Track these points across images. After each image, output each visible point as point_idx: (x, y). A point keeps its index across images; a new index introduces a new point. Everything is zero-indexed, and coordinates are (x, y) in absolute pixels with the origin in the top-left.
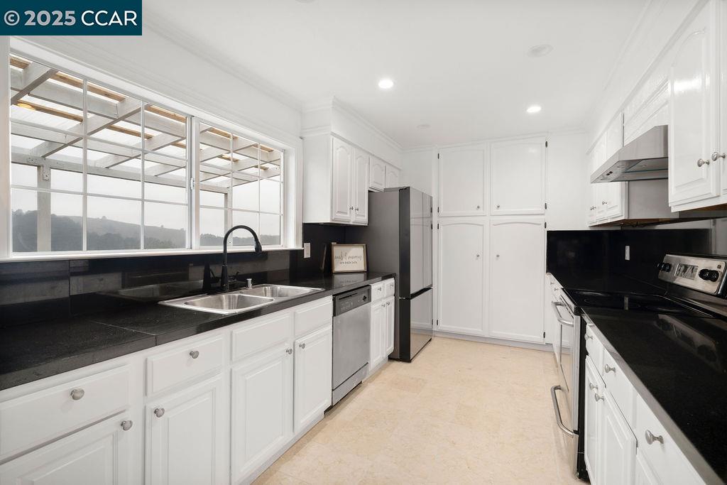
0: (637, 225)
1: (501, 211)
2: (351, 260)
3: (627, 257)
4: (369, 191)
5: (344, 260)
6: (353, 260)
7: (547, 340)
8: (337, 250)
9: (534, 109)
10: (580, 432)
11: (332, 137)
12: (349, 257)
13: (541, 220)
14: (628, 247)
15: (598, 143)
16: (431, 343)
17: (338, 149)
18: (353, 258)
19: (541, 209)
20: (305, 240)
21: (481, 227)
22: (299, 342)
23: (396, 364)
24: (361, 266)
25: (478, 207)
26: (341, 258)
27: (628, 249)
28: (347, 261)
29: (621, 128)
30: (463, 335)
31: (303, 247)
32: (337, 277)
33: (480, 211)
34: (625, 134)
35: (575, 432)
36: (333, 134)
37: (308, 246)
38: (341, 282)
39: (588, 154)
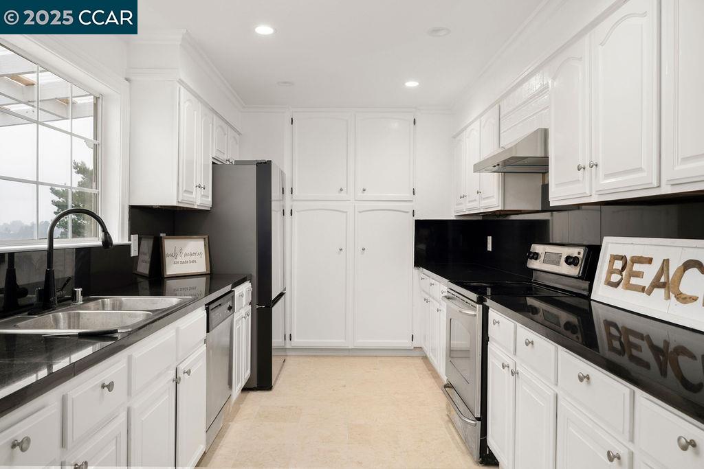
0: (500, 215)
1: (367, 195)
2: (188, 258)
3: (490, 248)
4: (213, 163)
5: (179, 259)
6: (192, 258)
7: (416, 344)
8: (170, 245)
9: (412, 84)
10: (483, 419)
11: (179, 85)
12: (186, 255)
13: (408, 207)
14: (491, 237)
15: (469, 129)
16: (285, 364)
17: (185, 102)
18: (191, 255)
19: (409, 195)
20: (132, 231)
21: (345, 214)
22: (182, 367)
23: (254, 396)
24: (201, 266)
25: (341, 190)
26: (174, 255)
27: (490, 239)
28: (183, 259)
29: (497, 119)
30: (322, 350)
31: (130, 240)
32: (169, 283)
33: (343, 194)
34: (502, 126)
35: (478, 419)
36: (181, 82)
37: (135, 237)
38: (175, 290)
39: (454, 137)
